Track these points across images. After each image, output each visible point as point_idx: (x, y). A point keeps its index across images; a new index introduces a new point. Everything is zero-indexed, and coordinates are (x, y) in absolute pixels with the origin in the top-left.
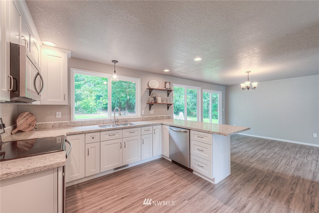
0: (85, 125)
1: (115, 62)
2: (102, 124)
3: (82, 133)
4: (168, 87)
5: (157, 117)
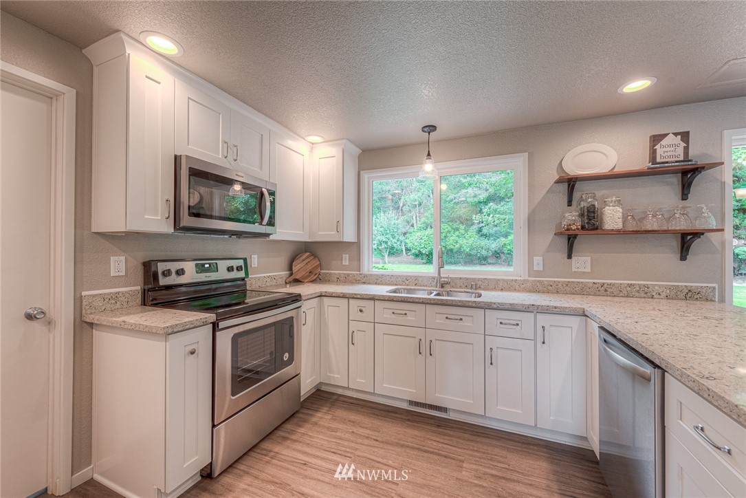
0: (382, 284)
1: (431, 128)
2: (412, 286)
3: (341, 295)
4: (673, 153)
5: (605, 286)
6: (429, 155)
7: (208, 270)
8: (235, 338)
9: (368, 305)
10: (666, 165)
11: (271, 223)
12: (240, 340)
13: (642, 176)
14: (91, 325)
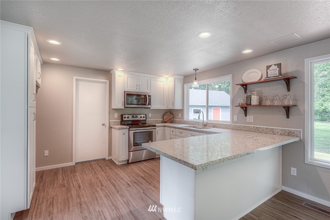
1: (196, 70)
4: (274, 73)
5: (258, 128)
6: (196, 79)
7: (135, 117)
8: (134, 133)
9: (174, 129)
10: (270, 78)
11: (149, 104)
12: (135, 134)
13: (262, 83)
14: (112, 127)
